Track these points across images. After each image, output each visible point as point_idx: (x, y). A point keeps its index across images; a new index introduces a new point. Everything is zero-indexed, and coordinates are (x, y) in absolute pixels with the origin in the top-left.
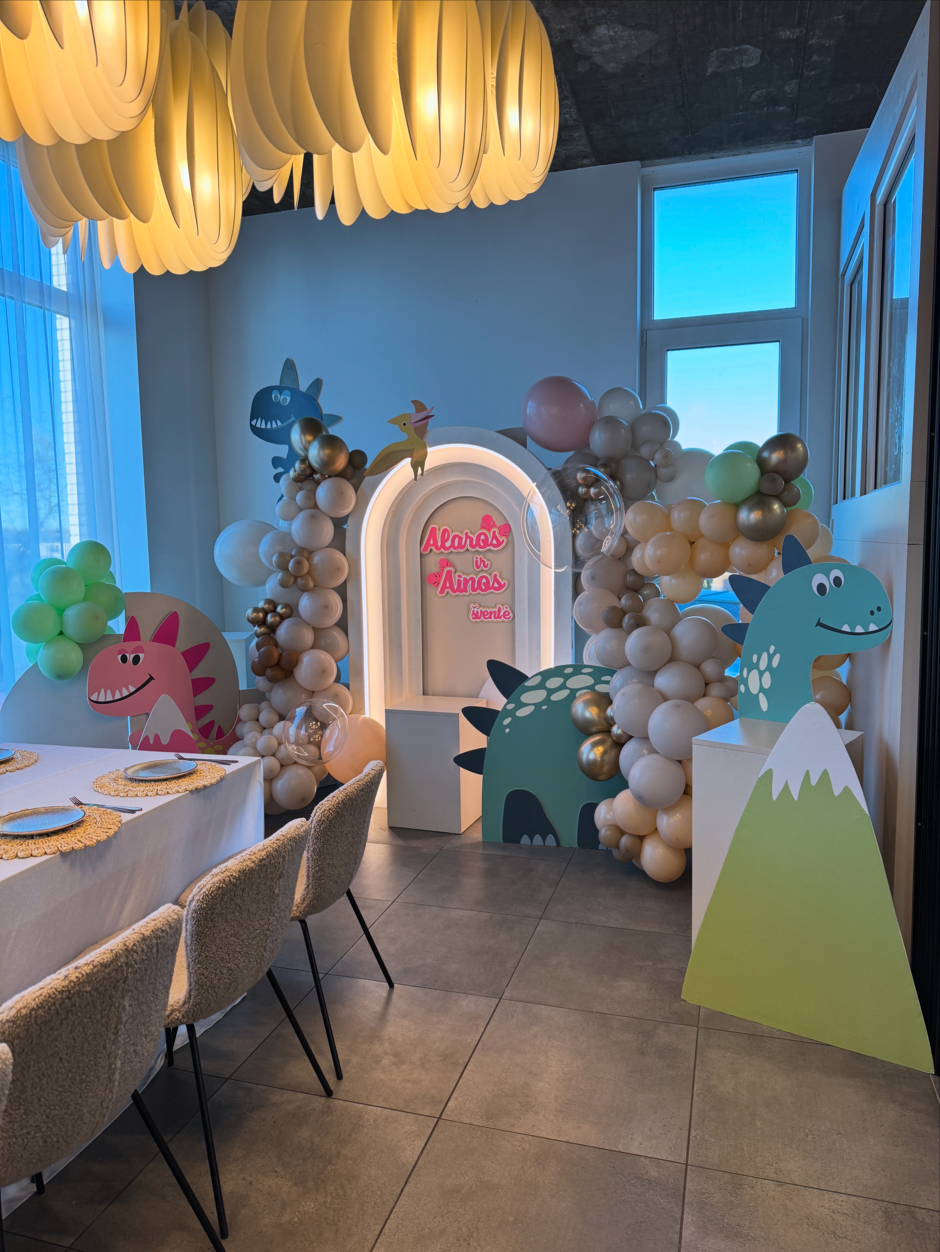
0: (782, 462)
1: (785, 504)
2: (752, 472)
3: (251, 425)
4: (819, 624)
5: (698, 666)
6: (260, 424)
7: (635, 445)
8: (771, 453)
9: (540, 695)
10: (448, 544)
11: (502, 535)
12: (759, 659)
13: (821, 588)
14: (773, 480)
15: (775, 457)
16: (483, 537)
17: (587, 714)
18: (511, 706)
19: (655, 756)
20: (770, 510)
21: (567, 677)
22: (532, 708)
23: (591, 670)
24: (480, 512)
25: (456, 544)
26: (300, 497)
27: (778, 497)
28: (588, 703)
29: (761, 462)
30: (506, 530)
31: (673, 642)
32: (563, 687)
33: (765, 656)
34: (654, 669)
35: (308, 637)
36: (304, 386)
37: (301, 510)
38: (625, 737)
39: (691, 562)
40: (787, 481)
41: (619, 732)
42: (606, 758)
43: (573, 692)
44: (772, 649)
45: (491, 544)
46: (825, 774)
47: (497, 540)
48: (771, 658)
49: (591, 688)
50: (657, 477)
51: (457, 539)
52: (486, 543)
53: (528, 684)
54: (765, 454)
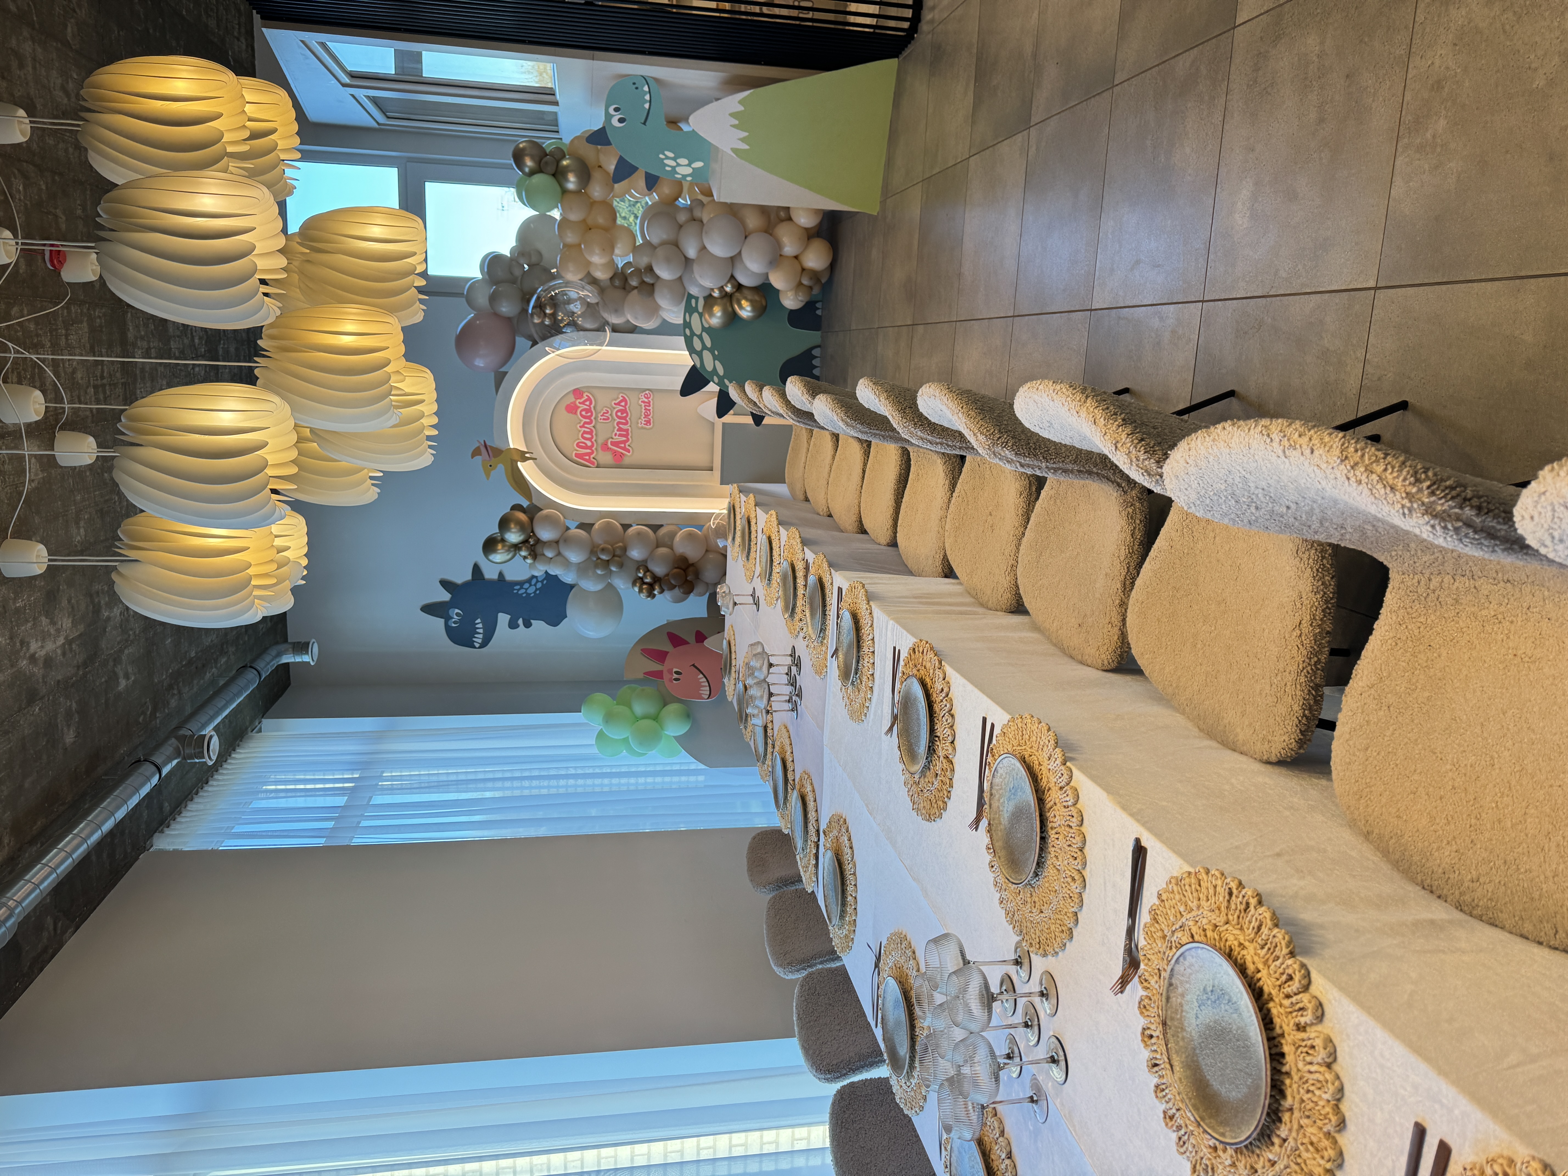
0: (533, 158)
1: (563, 157)
2: (538, 178)
3: (479, 648)
4: (644, 123)
5: (681, 226)
6: (478, 639)
7: (513, 281)
8: (526, 165)
9: (707, 355)
10: (589, 443)
11: (582, 397)
12: (669, 166)
13: (621, 120)
14: (546, 163)
15: (529, 163)
16: (584, 413)
17: (719, 314)
18: (716, 379)
19: (743, 252)
20: (567, 167)
21: (693, 334)
22: (717, 362)
23: (687, 315)
24: (562, 413)
25: (588, 436)
26: (549, 554)
27: (558, 162)
28: (711, 314)
29: (532, 173)
30: (578, 393)
31: (663, 243)
32: (700, 337)
33: (666, 161)
34: (683, 259)
35: (663, 550)
36: (446, 596)
37: (559, 554)
38: (733, 281)
39: (606, 229)
40: (547, 155)
41: (729, 285)
42: (749, 297)
43: (704, 329)
44: (661, 156)
45: (589, 406)
46: (732, 115)
47: (586, 401)
48: (667, 158)
49: (701, 315)
50: (538, 264)
51: (585, 435)
52: (588, 411)
53: (698, 366)
54: (527, 170)
